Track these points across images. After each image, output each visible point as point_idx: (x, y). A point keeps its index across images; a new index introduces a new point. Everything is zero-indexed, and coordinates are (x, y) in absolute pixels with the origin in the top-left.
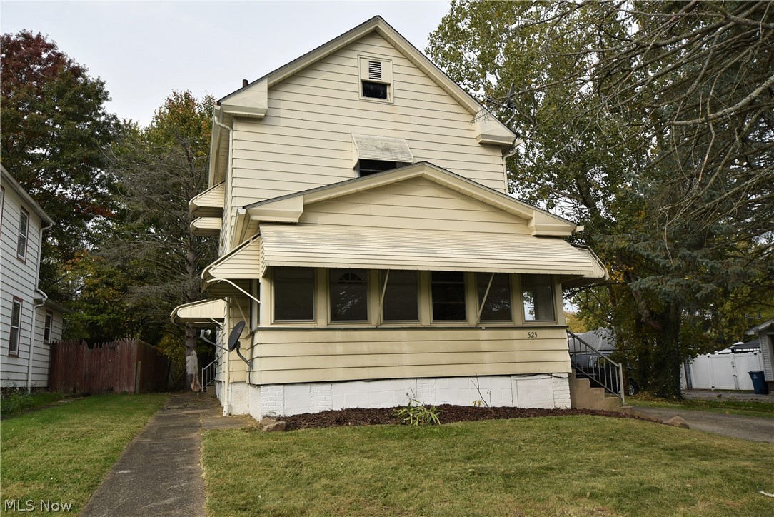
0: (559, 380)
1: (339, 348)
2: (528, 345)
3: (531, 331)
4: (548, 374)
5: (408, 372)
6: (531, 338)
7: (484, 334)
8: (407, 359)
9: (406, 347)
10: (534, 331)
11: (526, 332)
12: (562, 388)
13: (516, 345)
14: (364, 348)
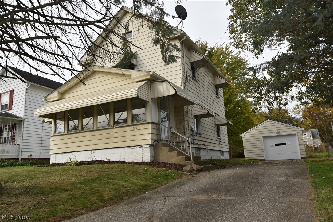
0: (145, 148)
1: (69, 141)
2: (132, 133)
3: (134, 127)
4: (140, 146)
5: (88, 148)
6: (134, 130)
7: (115, 130)
8: (88, 143)
9: (88, 138)
10: (136, 126)
11: (132, 127)
12: (146, 152)
13: (128, 134)
14: (76, 140)
